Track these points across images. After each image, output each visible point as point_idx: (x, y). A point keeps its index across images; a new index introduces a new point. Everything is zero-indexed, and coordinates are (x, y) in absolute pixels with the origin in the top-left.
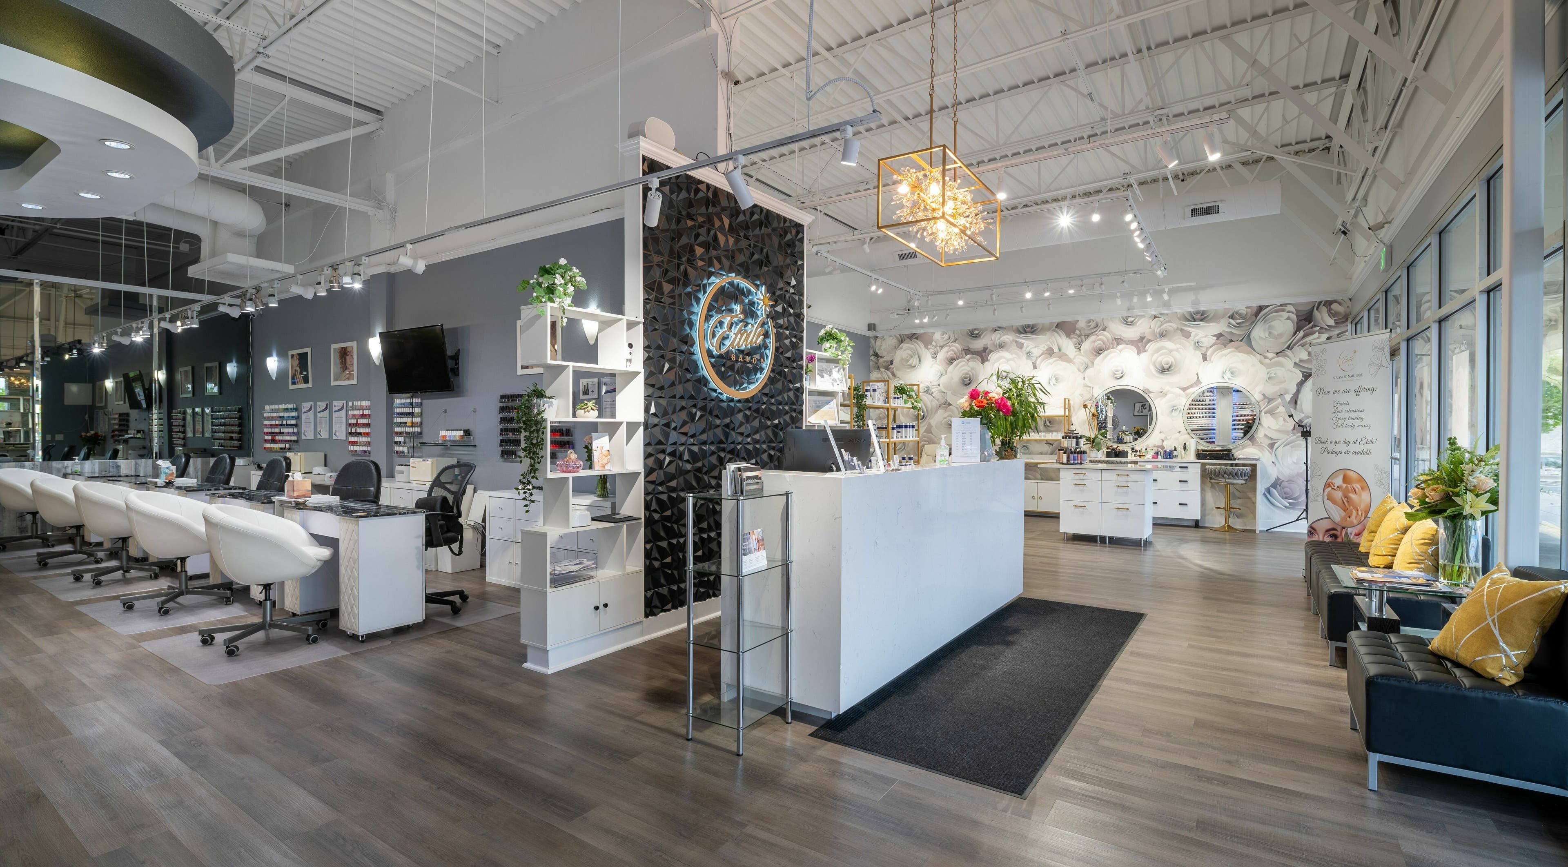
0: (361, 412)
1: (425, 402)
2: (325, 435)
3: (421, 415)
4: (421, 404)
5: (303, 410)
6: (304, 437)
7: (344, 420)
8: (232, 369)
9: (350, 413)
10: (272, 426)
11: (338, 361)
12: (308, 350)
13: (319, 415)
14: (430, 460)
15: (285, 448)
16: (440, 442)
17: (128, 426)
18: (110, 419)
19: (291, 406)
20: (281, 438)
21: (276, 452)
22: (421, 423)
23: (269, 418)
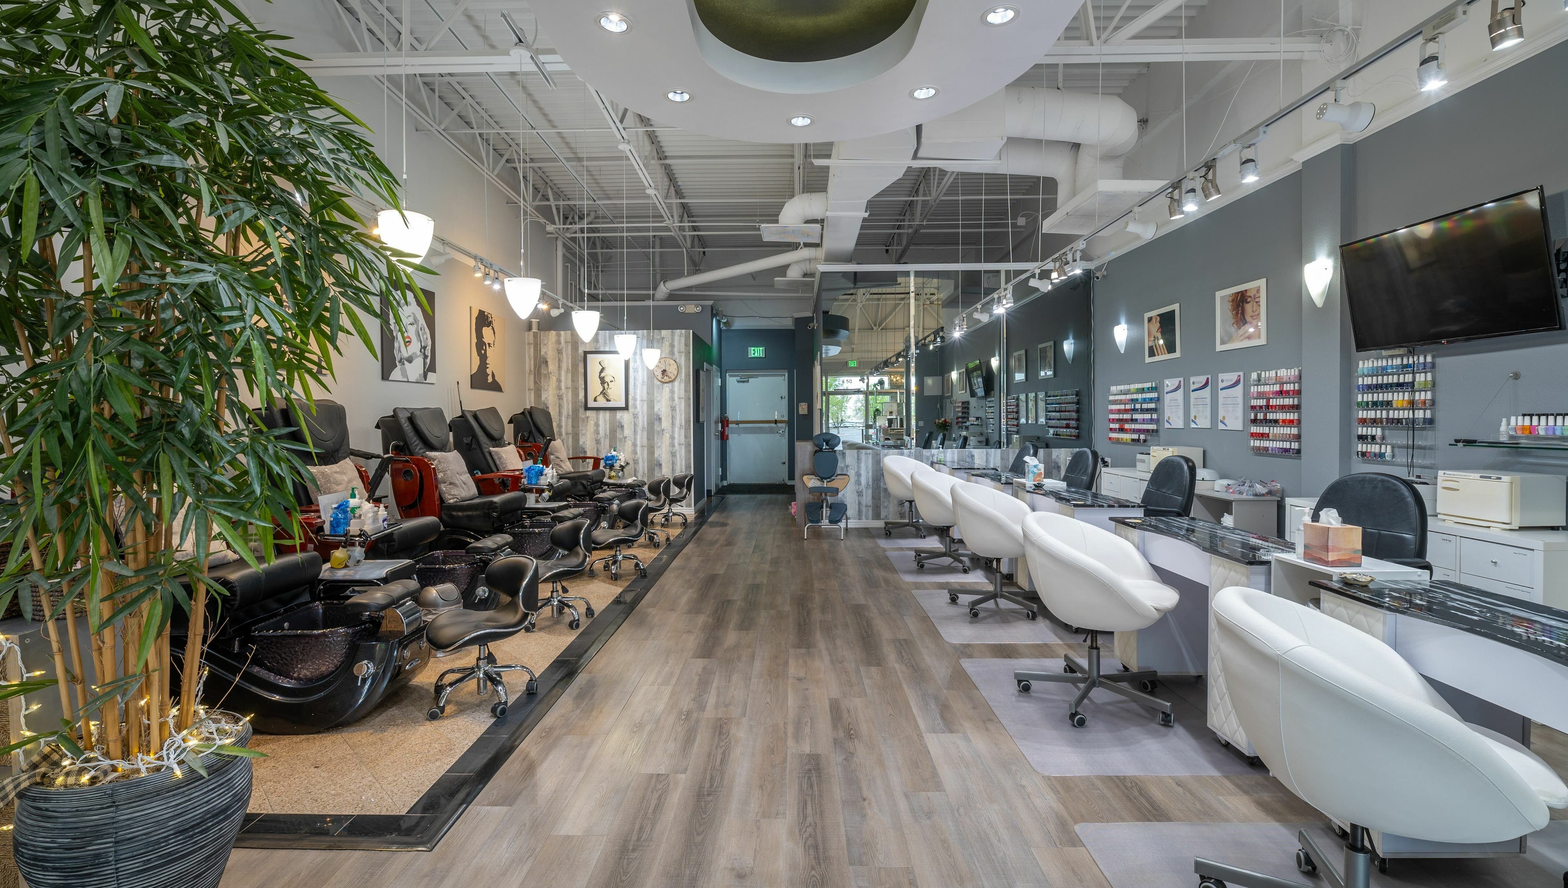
0: (1277, 388)
1: (1439, 361)
2: (1204, 422)
3: (1433, 386)
4: (1433, 365)
5: (1167, 389)
6: (1167, 425)
7: (1240, 400)
8: (1068, 347)
9: (1254, 389)
10: (1119, 411)
11: (1230, 315)
12: (1176, 307)
13: (1193, 395)
14: (1506, 478)
15: (1138, 440)
16: (1504, 439)
17: (968, 413)
18: (955, 407)
19: (1148, 385)
20: (1133, 426)
21: (1126, 443)
22: (1433, 402)
23: (1115, 402)
